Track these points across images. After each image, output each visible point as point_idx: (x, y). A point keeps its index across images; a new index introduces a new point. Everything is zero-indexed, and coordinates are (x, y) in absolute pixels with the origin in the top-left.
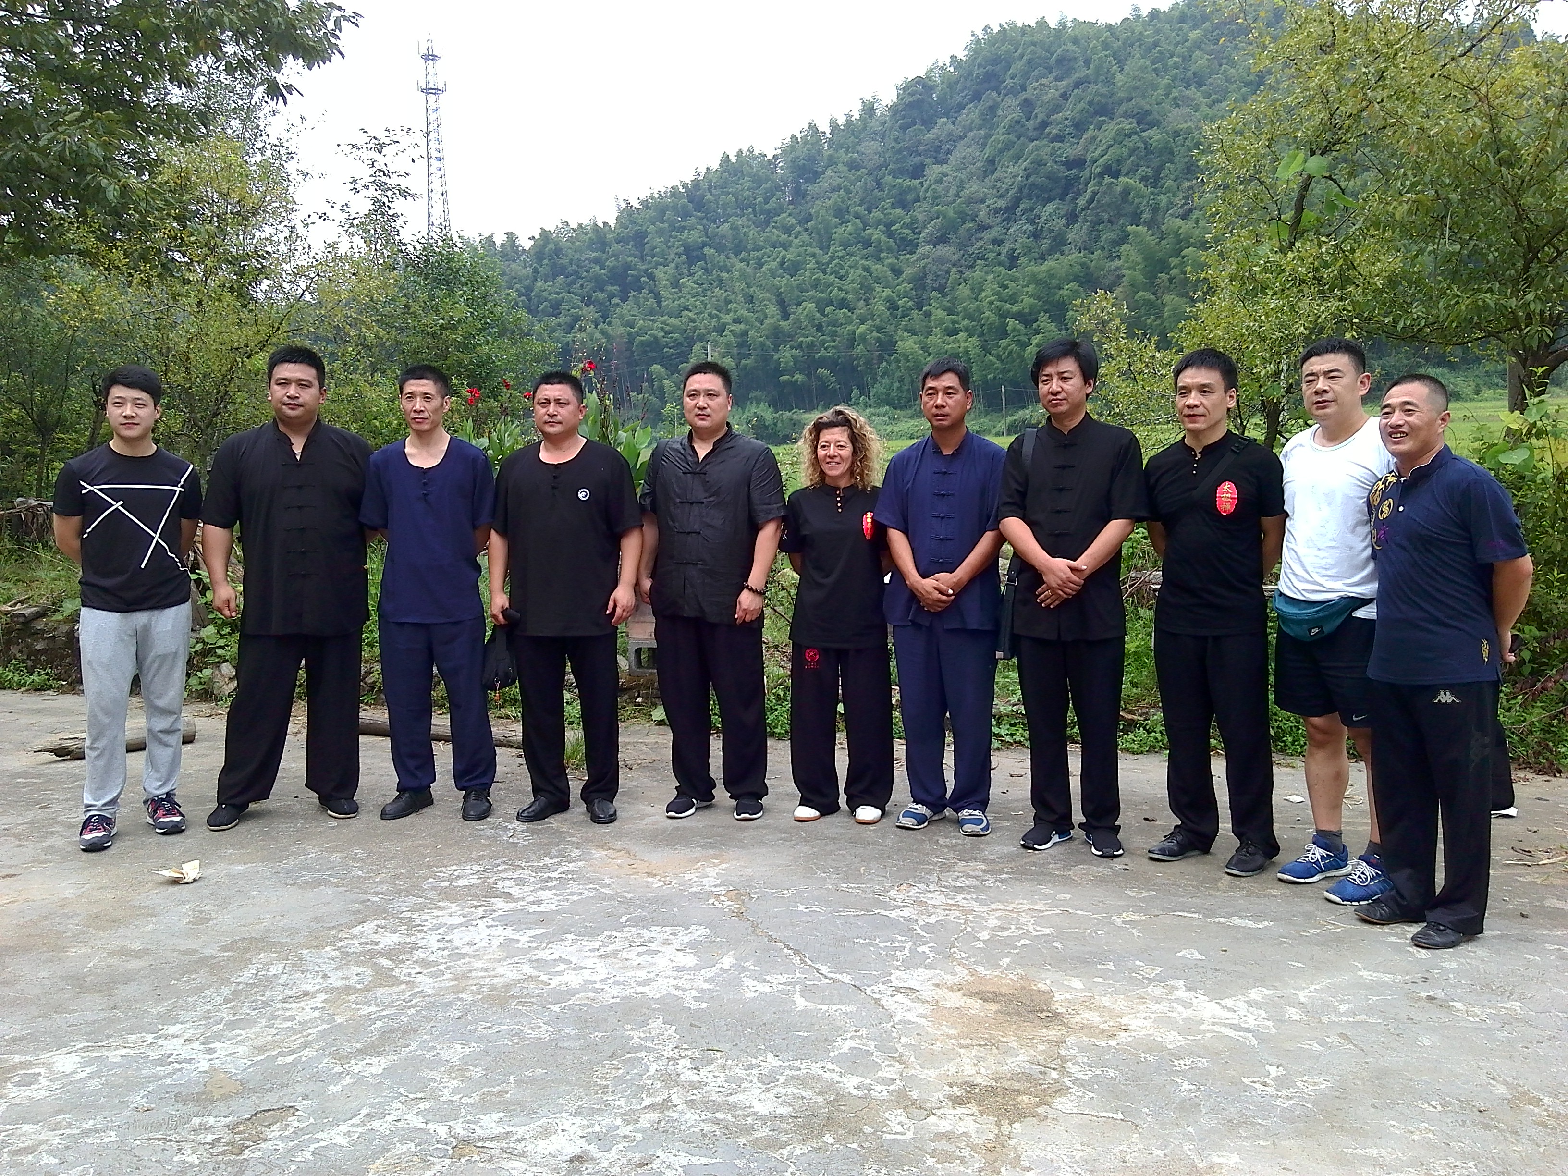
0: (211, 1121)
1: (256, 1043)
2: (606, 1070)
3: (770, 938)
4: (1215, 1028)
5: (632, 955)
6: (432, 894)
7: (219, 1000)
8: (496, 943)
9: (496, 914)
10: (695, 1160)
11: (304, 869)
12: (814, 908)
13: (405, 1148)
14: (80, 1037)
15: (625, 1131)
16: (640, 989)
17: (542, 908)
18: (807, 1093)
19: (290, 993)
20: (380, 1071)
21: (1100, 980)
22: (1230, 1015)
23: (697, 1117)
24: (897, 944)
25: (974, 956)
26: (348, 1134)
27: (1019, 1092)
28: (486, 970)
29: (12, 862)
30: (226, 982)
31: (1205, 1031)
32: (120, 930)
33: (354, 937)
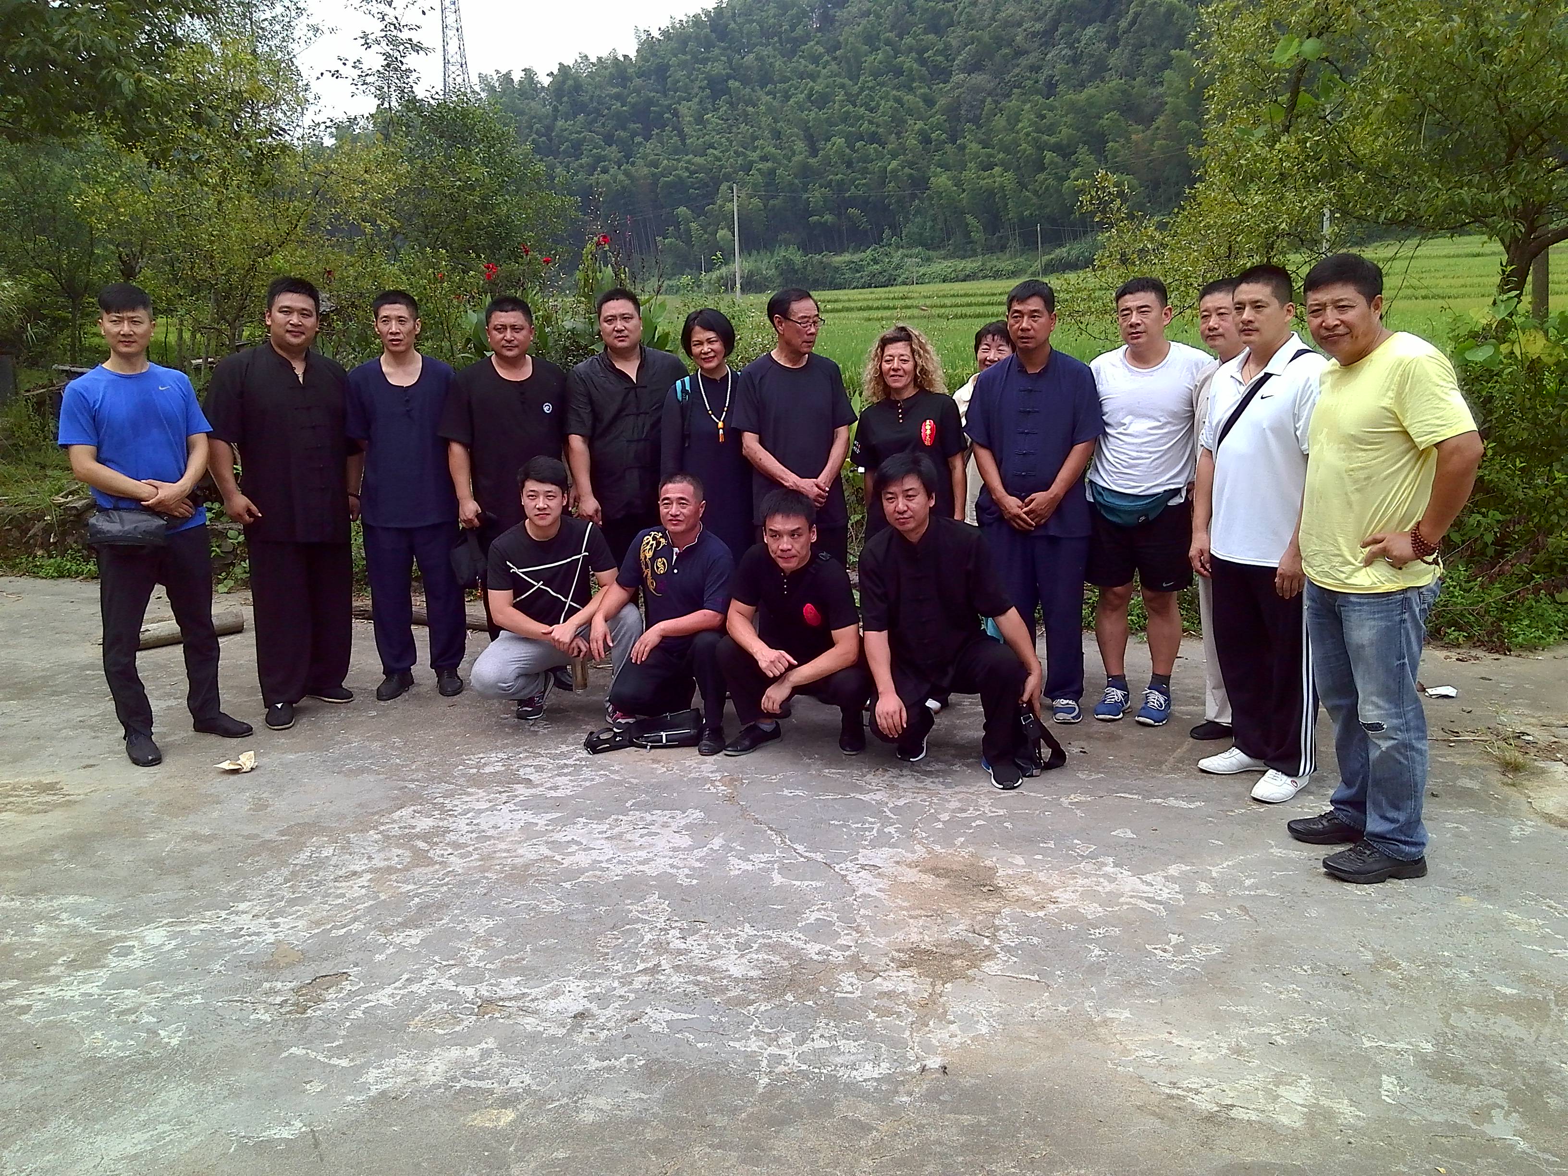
0: (279, 985)
1: (314, 918)
2: (607, 940)
3: (757, 821)
4: (1132, 900)
5: (635, 837)
6: (461, 781)
7: (280, 880)
8: (517, 826)
9: (517, 800)
10: (676, 1016)
11: (348, 757)
12: (797, 793)
13: (439, 1007)
14: (164, 914)
15: (622, 991)
16: (640, 868)
17: (559, 793)
18: (776, 959)
19: (340, 873)
20: (418, 942)
21: (1040, 857)
22: (1147, 889)
23: (681, 980)
24: (867, 826)
25: (934, 835)
26: (392, 995)
27: (954, 957)
28: (508, 851)
29: (91, 753)
30: (285, 863)
31: (1122, 904)
32: (191, 816)
33: (394, 821)
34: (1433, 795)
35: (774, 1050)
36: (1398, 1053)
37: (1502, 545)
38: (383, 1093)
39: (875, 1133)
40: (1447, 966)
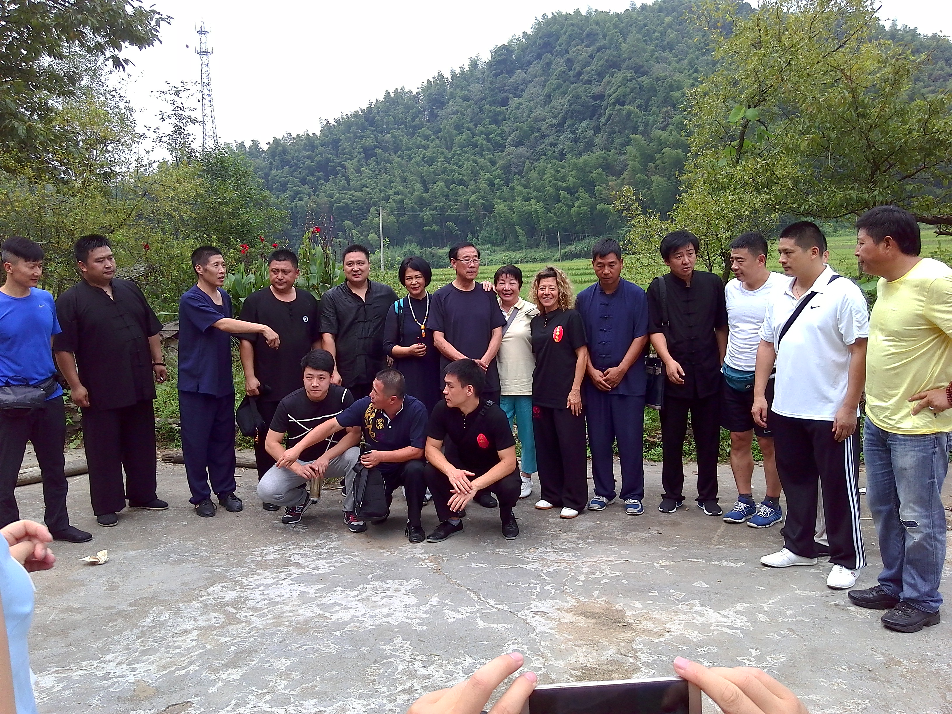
1: (161, 663)
2: (373, 671)
3: (459, 585)
4: (719, 628)
5: (378, 599)
6: (252, 565)
7: (134, 637)
8: (295, 595)
9: (292, 577)
11: (171, 552)
12: (481, 565)
14: (52, 665)
15: (390, 706)
16: (385, 620)
17: (320, 572)
19: (176, 631)
20: (239, 677)
21: (651, 602)
22: (726, 620)
24: (532, 585)
25: (578, 590)
27: (612, 672)
28: (292, 612)
30: (136, 626)
31: (713, 631)
32: (65, 596)
33: (209, 594)
40: (932, 662)
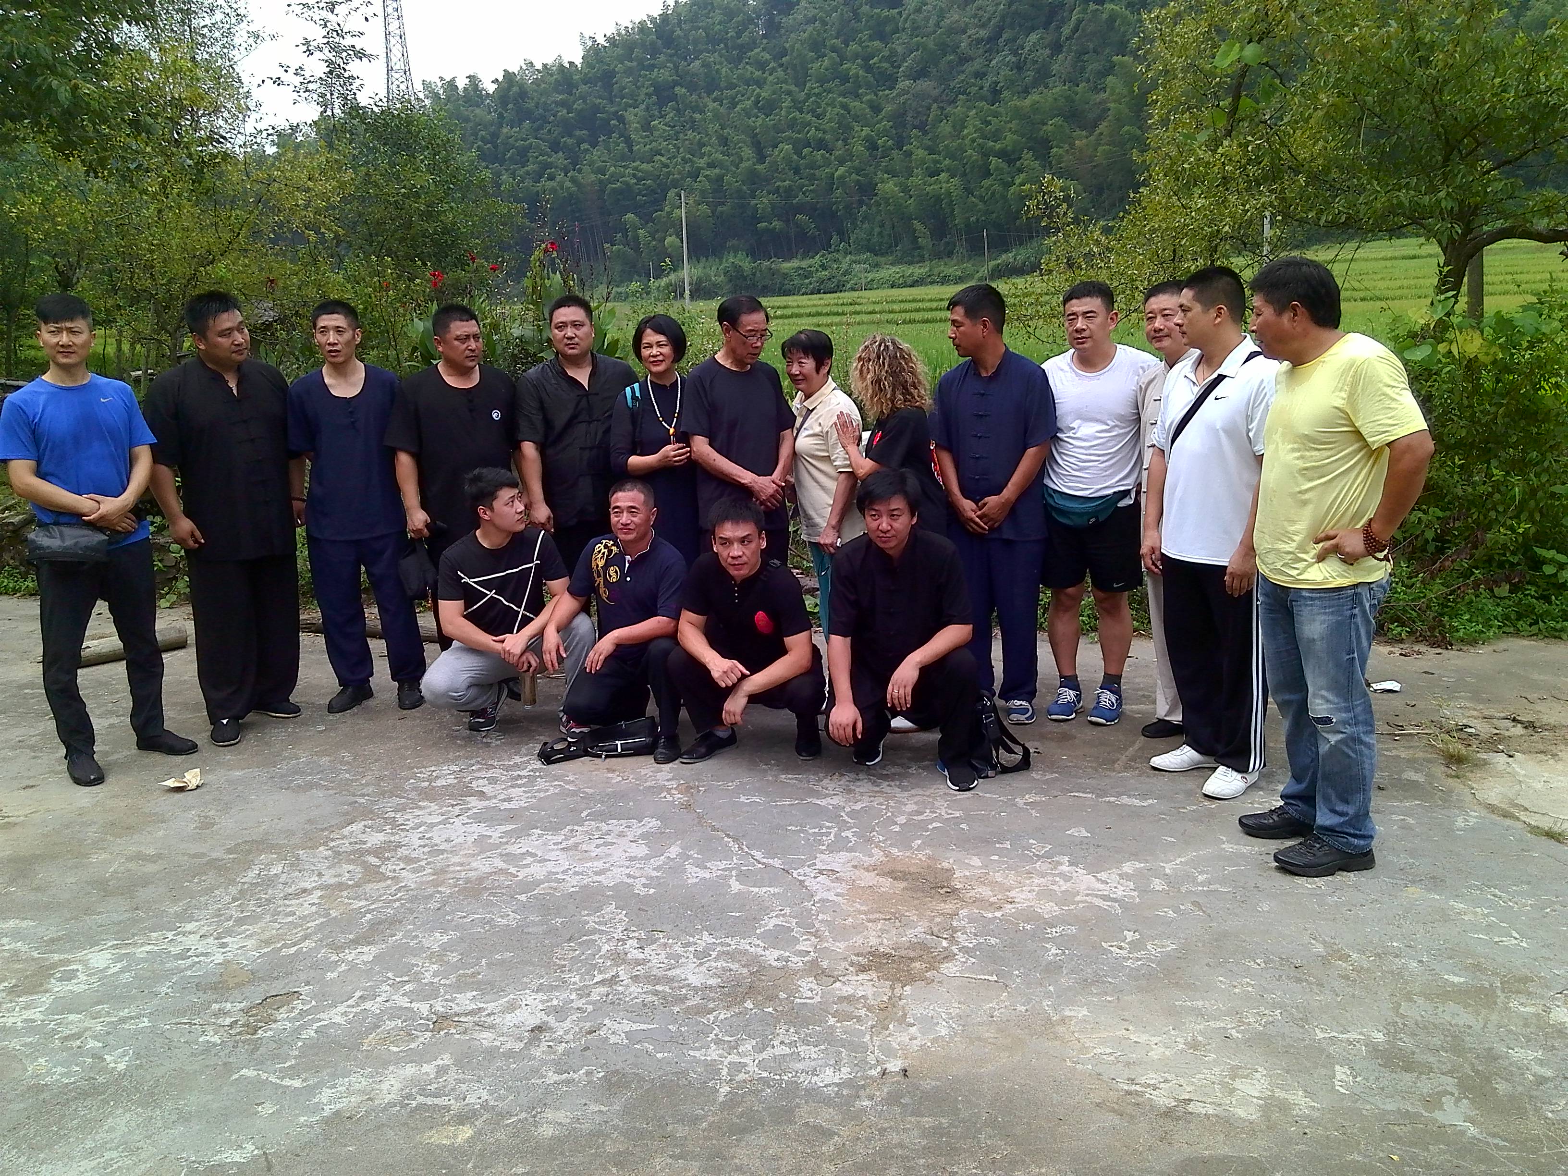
1: (263, 937)
2: (566, 952)
3: (714, 829)
4: (1088, 899)
5: (592, 847)
6: (413, 795)
7: (228, 899)
8: (471, 839)
9: (470, 813)
10: (635, 1027)
11: (296, 773)
12: (754, 799)
13: (393, 1024)
14: (108, 936)
15: (580, 1003)
16: (596, 878)
17: (512, 806)
18: (734, 966)
19: (290, 891)
20: (371, 958)
21: (996, 858)
22: (1103, 887)
23: (640, 990)
24: (824, 830)
25: (891, 839)
26: (345, 1014)
27: (912, 960)
28: (462, 865)
29: (31, 774)
30: (233, 882)
31: (1078, 902)
32: (135, 837)
33: (344, 837)
34: (1379, 788)
35: (733, 1058)
36: (1351, 1043)
37: (1442, 542)
38: (337, 1113)
39: (836, 1138)
40: (1397, 956)
